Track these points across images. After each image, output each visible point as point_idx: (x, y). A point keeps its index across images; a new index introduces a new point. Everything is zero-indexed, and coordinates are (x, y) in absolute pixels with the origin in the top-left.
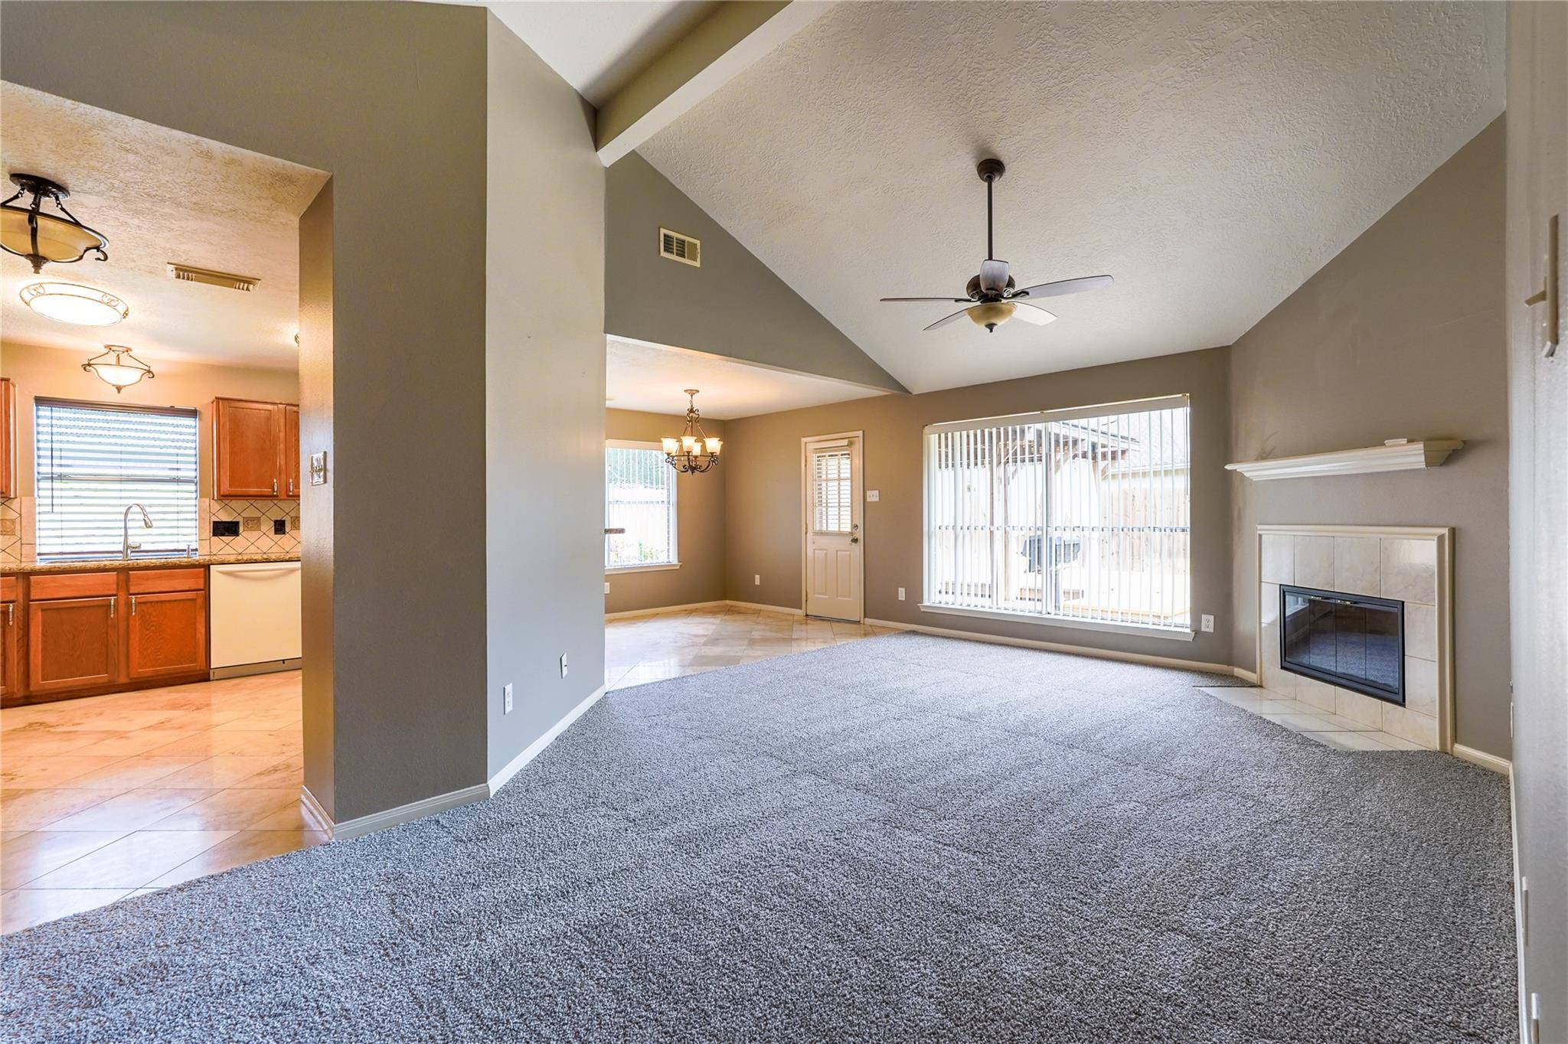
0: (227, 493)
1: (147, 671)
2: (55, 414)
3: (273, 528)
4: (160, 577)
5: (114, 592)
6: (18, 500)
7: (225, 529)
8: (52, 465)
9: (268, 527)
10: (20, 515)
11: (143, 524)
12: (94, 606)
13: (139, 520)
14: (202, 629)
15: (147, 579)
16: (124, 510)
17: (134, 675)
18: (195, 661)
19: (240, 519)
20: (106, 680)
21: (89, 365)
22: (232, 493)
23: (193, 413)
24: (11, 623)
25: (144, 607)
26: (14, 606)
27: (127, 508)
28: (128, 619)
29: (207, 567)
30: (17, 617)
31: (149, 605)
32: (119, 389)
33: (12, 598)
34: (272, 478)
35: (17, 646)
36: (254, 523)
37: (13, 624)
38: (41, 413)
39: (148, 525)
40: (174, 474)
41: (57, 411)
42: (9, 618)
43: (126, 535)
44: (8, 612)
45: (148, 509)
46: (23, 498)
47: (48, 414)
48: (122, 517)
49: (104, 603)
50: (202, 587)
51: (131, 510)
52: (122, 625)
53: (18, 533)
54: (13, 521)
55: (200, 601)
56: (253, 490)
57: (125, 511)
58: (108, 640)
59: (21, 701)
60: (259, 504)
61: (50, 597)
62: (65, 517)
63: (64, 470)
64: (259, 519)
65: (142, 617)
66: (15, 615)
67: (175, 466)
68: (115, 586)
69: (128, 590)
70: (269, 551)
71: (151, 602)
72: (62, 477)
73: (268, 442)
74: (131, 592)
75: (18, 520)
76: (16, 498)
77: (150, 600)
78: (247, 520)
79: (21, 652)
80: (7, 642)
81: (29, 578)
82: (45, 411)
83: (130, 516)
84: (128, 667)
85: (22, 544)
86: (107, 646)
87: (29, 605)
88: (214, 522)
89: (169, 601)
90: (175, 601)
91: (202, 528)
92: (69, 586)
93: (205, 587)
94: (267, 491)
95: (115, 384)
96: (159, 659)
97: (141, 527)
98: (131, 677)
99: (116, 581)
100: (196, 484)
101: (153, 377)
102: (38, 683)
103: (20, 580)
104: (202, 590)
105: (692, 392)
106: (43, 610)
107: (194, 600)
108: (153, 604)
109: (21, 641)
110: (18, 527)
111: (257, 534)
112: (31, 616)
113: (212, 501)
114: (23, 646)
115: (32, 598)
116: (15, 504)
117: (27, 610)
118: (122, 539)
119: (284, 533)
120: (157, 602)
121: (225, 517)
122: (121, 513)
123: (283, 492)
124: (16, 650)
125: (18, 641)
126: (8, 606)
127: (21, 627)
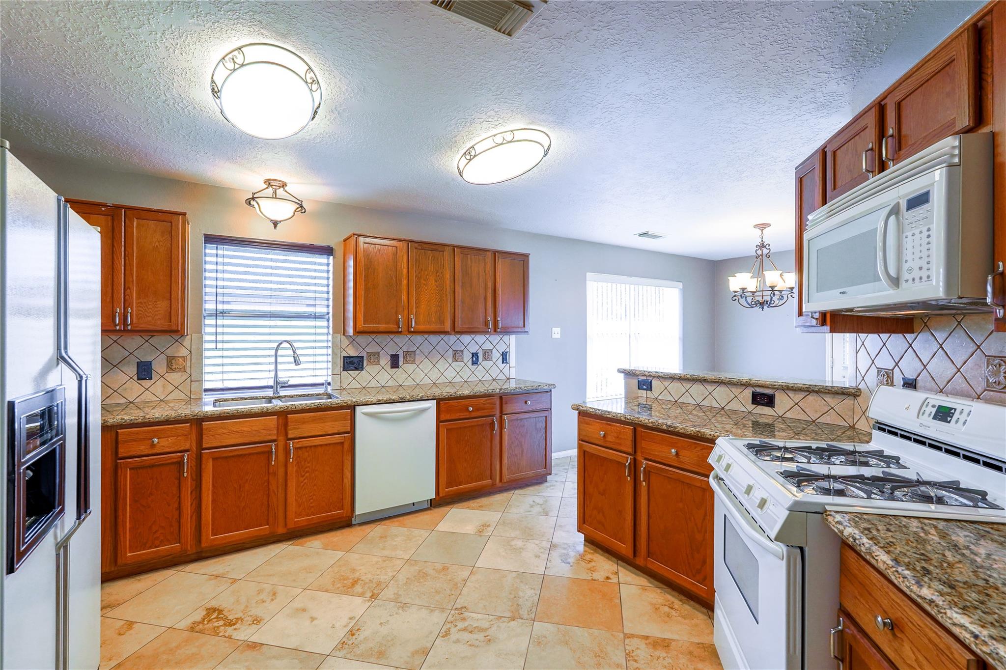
0: (362, 329)
1: (302, 520)
2: (220, 252)
3: (390, 362)
4: (314, 420)
5: (275, 437)
6: (189, 337)
7: (352, 364)
8: (216, 301)
9: (385, 361)
10: (191, 351)
11: (292, 359)
12: (257, 453)
13: (288, 356)
14: (348, 474)
15: (304, 423)
16: (275, 345)
17: (291, 525)
18: (342, 508)
19: (365, 355)
20: (267, 532)
21: (253, 199)
22: (366, 329)
23: (328, 251)
24: (185, 475)
25: (300, 452)
26: (188, 455)
27: (277, 344)
28: (286, 466)
29: (352, 408)
30: (191, 466)
31: (304, 450)
32: (275, 224)
33: (187, 447)
34: (396, 314)
35: (191, 497)
36: (375, 357)
37: (187, 475)
38: (208, 251)
39: (297, 362)
40: (311, 310)
41: (222, 249)
42: (184, 470)
43: (276, 370)
44: (184, 462)
45: (296, 345)
46: (193, 335)
47: (214, 252)
48: (273, 352)
49: (266, 450)
50: (349, 430)
51: (282, 346)
52: (281, 471)
53: (188, 370)
54: (184, 358)
55: (347, 445)
56: (382, 327)
57: (276, 347)
58: (269, 489)
59: (193, 557)
60: (379, 338)
61: (219, 444)
62: (226, 353)
63: (226, 307)
64: (378, 354)
65: (298, 463)
66: (189, 466)
67: (312, 302)
68: (275, 431)
69: (286, 434)
70: (387, 385)
71: (306, 447)
72: (223, 314)
73: (394, 279)
74: (290, 436)
75: (189, 357)
76: (187, 335)
77: (305, 445)
78: (370, 355)
79: (194, 504)
80: (182, 495)
81: (201, 425)
82: (211, 250)
83: (280, 352)
84: (286, 517)
85: (191, 381)
86: (268, 496)
87: (201, 453)
88: (344, 357)
89: (321, 445)
90: (326, 445)
91: (335, 363)
92: (237, 432)
93: (351, 429)
94: (392, 327)
95: (273, 219)
96: (312, 507)
97: (289, 363)
98: (288, 527)
99: (276, 426)
100: (328, 320)
101: (305, 212)
102: (210, 538)
103: (194, 427)
104: (348, 433)
105: (762, 227)
106: (214, 459)
107: (342, 443)
108: (308, 449)
109: (194, 492)
110: (188, 364)
111: (378, 368)
112: (203, 466)
113: (343, 336)
114: (195, 498)
115: (204, 446)
116: (187, 342)
117: (199, 458)
118: (272, 374)
119: (398, 367)
120: (311, 447)
121: (352, 353)
122: (270, 349)
123: (406, 328)
124: (189, 504)
125: (191, 492)
126: (183, 456)
127: (194, 477)
